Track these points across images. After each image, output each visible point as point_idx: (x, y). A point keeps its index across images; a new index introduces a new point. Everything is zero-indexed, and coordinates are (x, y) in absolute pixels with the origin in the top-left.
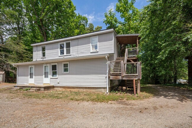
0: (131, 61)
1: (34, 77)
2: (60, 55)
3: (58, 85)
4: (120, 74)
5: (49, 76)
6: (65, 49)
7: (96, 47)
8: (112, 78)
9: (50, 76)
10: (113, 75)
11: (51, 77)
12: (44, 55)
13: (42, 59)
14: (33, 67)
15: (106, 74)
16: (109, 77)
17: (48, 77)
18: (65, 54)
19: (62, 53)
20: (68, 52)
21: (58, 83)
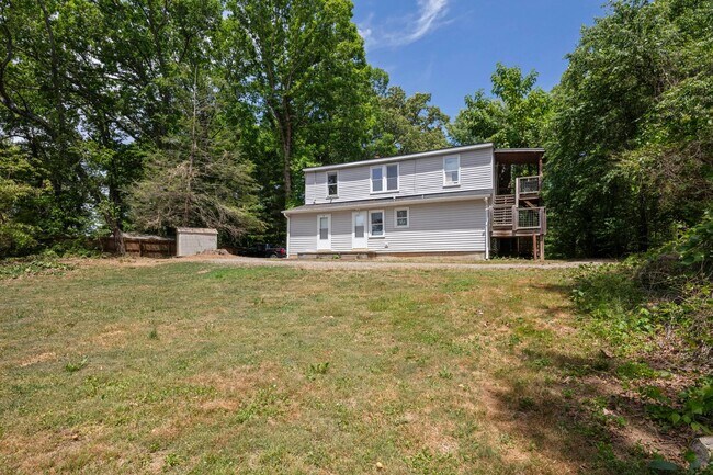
0: (528, 203)
1: (330, 236)
2: (372, 192)
3: (387, 251)
4: (510, 228)
5: (365, 234)
6: (385, 180)
7: (454, 176)
8: (495, 234)
9: (367, 235)
10: (496, 229)
11: (370, 236)
12: (333, 190)
13: (329, 201)
14: (329, 217)
15: (483, 228)
16: (490, 233)
17: (363, 236)
18: (385, 189)
19: (377, 186)
20: (392, 185)
21: (387, 247)
